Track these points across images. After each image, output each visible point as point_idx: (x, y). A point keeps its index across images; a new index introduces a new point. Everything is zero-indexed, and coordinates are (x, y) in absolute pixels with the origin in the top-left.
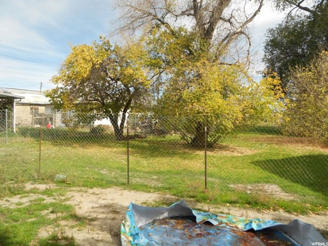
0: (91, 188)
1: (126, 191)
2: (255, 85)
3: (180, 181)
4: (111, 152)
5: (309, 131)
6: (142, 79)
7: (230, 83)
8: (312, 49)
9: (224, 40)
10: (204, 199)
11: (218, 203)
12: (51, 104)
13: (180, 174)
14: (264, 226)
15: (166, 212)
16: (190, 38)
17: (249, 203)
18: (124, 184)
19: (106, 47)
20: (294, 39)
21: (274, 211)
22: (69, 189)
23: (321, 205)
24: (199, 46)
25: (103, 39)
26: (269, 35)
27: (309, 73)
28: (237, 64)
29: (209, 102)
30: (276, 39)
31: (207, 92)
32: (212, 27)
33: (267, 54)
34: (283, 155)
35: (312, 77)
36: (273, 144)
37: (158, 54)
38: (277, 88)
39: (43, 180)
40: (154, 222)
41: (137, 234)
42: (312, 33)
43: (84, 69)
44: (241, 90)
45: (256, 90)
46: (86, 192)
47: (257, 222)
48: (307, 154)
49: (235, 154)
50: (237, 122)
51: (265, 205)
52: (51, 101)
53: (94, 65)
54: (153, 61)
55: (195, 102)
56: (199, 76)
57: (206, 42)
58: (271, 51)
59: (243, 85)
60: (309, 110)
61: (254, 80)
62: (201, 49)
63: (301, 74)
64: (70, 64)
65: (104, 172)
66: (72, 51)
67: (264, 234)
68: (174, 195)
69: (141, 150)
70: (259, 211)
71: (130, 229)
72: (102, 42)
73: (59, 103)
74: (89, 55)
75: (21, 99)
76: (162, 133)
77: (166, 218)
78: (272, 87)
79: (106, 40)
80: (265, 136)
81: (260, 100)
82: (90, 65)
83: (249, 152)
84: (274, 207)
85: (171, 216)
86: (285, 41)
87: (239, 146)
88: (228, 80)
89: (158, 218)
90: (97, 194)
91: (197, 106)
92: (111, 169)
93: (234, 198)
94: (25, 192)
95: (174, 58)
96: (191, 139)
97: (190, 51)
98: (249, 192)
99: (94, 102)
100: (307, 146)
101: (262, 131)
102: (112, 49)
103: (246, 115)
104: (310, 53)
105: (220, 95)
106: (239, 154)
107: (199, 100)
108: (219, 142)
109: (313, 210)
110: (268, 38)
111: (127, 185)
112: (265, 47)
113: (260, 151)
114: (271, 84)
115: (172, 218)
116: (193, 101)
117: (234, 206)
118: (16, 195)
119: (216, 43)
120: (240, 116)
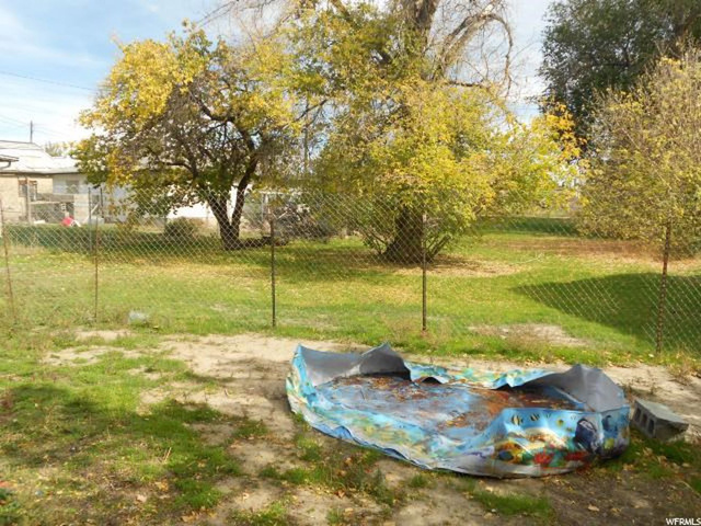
0: (204, 335)
1: (272, 339)
2: (521, 131)
3: (373, 322)
4: (219, 272)
5: (631, 225)
6: (284, 119)
7: (468, 126)
8: (644, 50)
9: (456, 32)
10: (422, 348)
11: (446, 354)
12: (80, 172)
13: (372, 311)
14: (526, 380)
15: (356, 365)
16: (385, 29)
17: (503, 352)
18: (266, 328)
19: (199, 47)
20: (606, 26)
21: (548, 363)
22: (162, 337)
23: (629, 352)
24: (403, 46)
25: (189, 26)
26: (553, 18)
27: (635, 104)
28: (485, 84)
29: (427, 167)
30: (569, 24)
31: (421, 146)
32: (432, 5)
33: (549, 59)
34: (575, 275)
35: (641, 112)
36: (557, 253)
37: (315, 61)
38: (567, 136)
39: (104, 323)
40: (336, 381)
41: (314, 394)
42: (645, 16)
43: (155, 97)
44: (492, 140)
45: (524, 139)
46: (197, 341)
47: (516, 374)
48: (624, 272)
49: (479, 274)
50: (484, 207)
51: (531, 354)
52: (80, 167)
53: (176, 87)
54: (307, 80)
55: (396, 166)
56: (404, 111)
57: (417, 36)
58: (556, 54)
59: (496, 131)
60: (632, 183)
61: (518, 119)
62: (408, 52)
63: (618, 107)
64: (120, 85)
65: (218, 308)
66: (122, 56)
67: (525, 393)
68: (366, 343)
69: (282, 267)
70: (519, 363)
71: (301, 386)
72: (188, 35)
73: (96, 169)
74: (166, 66)
75: (9, 161)
76: (321, 233)
77: (357, 376)
78: (556, 134)
79: (197, 30)
80: (541, 238)
81: (531, 161)
82: (169, 86)
83: (506, 270)
84: (547, 358)
85: (365, 372)
86: (587, 31)
87: (487, 260)
88: (465, 121)
89: (343, 375)
90: (219, 345)
91: (401, 175)
92: (230, 304)
93: (476, 345)
94: (79, 343)
95: (351, 72)
96: (386, 244)
97: (383, 54)
98: (504, 337)
99: (174, 167)
100: (625, 257)
101: (537, 229)
102: (211, 49)
103: (502, 191)
104: (641, 60)
105: (448, 151)
106: (487, 275)
107: (405, 163)
108: (445, 251)
109: (614, 361)
110: (551, 24)
111: (271, 328)
112: (545, 44)
113: (530, 268)
114: (553, 129)
115: (367, 375)
116: (393, 164)
117: (475, 358)
118: (64, 348)
119: (440, 38)
120: (490, 194)
